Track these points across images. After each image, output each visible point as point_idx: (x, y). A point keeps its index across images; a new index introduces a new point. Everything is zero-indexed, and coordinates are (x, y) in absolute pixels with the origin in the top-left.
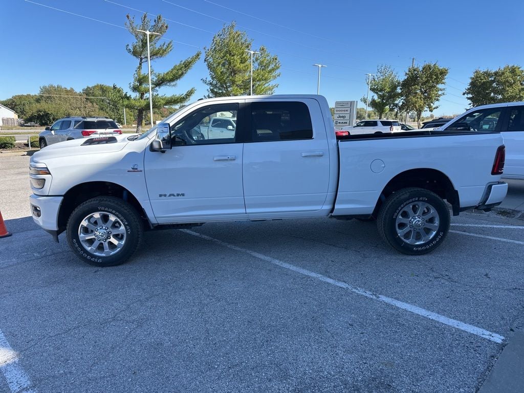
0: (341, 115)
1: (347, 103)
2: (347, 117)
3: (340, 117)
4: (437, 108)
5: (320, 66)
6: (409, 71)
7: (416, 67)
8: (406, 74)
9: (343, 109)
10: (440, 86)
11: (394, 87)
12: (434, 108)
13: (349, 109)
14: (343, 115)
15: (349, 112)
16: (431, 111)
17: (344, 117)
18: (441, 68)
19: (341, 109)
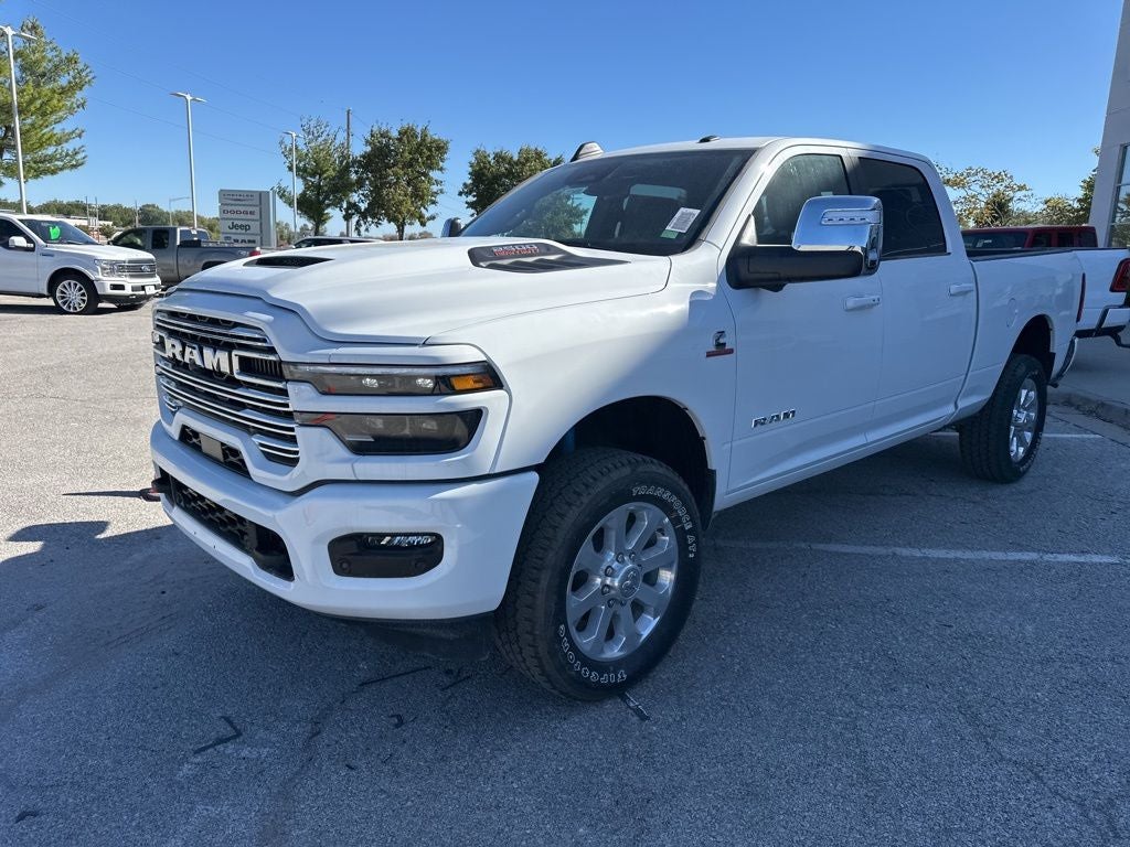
0: (239, 223)
1: (250, 194)
2: (255, 227)
3: (234, 226)
4: (433, 218)
5: (189, 98)
6: (372, 136)
7: (384, 128)
8: (367, 142)
9: (242, 209)
10: (434, 174)
11: (345, 171)
12: (429, 219)
13: (257, 209)
14: (244, 223)
15: (257, 216)
16: (423, 224)
17: (247, 228)
18: (436, 138)
19: (235, 208)
